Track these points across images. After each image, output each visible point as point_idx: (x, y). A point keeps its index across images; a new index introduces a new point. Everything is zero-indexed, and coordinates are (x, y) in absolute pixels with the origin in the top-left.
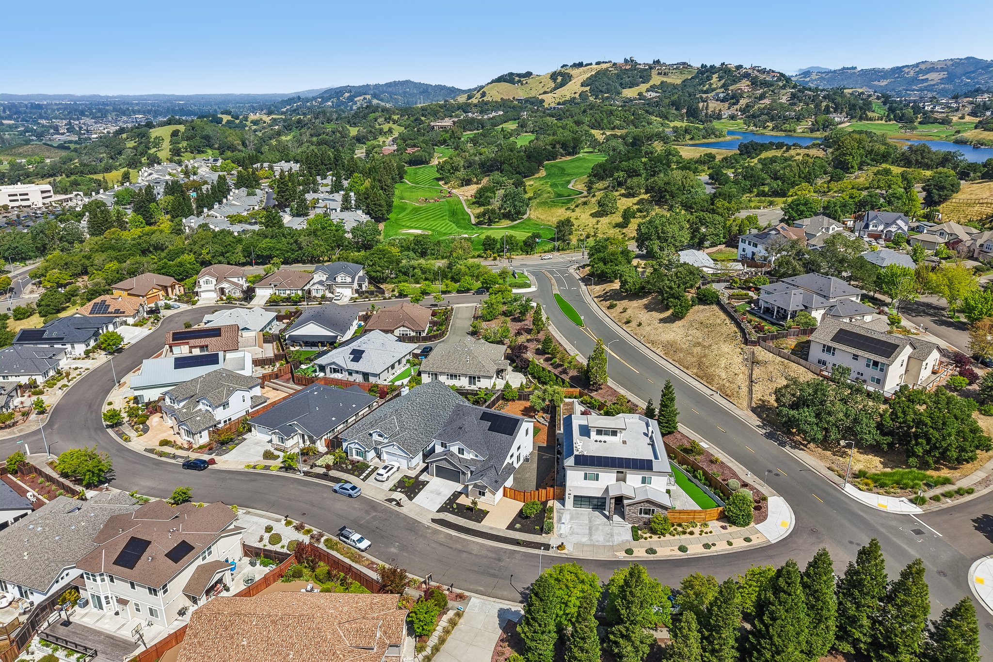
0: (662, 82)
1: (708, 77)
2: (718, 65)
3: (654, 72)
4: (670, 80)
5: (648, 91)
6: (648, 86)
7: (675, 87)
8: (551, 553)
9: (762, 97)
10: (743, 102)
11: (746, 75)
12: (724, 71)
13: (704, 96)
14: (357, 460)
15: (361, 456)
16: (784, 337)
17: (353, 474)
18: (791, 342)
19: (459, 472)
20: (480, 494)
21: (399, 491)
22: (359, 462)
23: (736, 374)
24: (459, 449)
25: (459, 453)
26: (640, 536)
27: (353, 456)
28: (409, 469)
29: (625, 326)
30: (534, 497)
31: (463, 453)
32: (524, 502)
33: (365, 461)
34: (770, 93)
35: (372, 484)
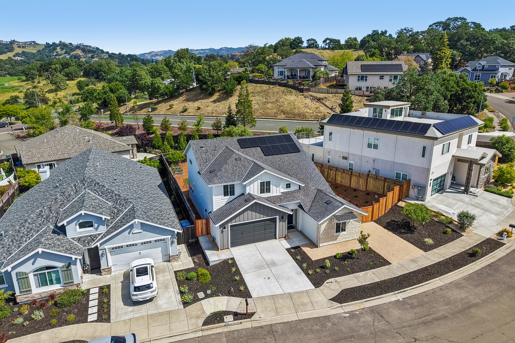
0: (23, 52)
1: (53, 48)
2: (57, 42)
3: (15, 46)
4: (27, 50)
5: (14, 56)
6: (14, 53)
7: (33, 54)
8: (511, 244)
9: (92, 57)
10: (83, 60)
11: (78, 47)
12: (63, 45)
13: (57, 57)
14: (43, 295)
15: (54, 281)
16: (319, 84)
17: (67, 323)
18: (323, 86)
19: (274, 220)
20: (338, 231)
21: (207, 296)
22: (52, 296)
23: (317, 108)
24: (262, 184)
25: (262, 191)
26: (507, 192)
27: (30, 291)
28: (169, 261)
29: (184, 114)
30: (382, 207)
31: (269, 188)
32: (372, 220)
33: (70, 288)
34: (96, 55)
35: (131, 316)
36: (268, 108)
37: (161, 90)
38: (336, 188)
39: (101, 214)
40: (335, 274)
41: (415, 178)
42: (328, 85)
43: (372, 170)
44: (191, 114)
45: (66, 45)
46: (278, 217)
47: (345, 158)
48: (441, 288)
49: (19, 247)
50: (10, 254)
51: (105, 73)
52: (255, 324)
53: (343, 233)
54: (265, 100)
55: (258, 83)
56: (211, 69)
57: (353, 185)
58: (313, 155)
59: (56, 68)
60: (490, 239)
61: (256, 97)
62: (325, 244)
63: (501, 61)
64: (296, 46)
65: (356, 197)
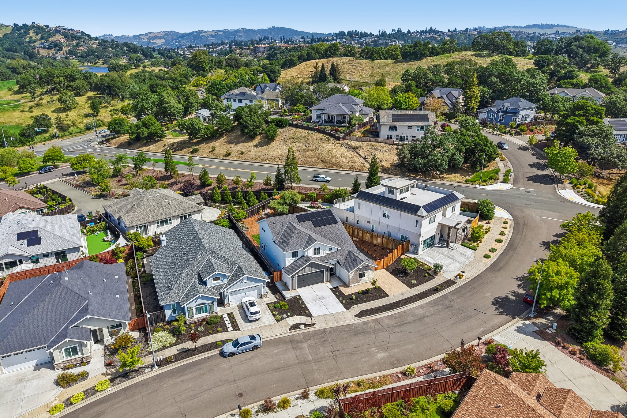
1: (25, 32)
2: (29, 24)
8: (460, 283)
10: (65, 49)
11: (57, 31)
13: (32, 45)
14: (199, 319)
15: (204, 311)
16: (354, 131)
17: (217, 332)
18: (358, 133)
19: (322, 272)
20: (360, 277)
21: (288, 316)
22: (204, 319)
23: (352, 158)
24: (315, 249)
25: (315, 254)
26: (474, 246)
27: (193, 317)
28: (261, 298)
29: (228, 158)
30: (390, 259)
31: (319, 252)
32: (383, 268)
33: (212, 315)
34: (82, 43)
35: (250, 327)
36: (308, 156)
37: (201, 131)
38: (363, 243)
39: (225, 273)
40: (357, 302)
41: (412, 240)
42: (363, 130)
43: (386, 232)
44: (235, 159)
45: (42, 28)
46: (324, 269)
47: (369, 222)
48: (413, 309)
49: (183, 293)
50: (180, 297)
51: (118, 89)
52: (316, 329)
53: (364, 278)
54: (305, 147)
55: (297, 128)
56: (252, 113)
57: (374, 242)
58: (347, 217)
59: (60, 81)
60: (450, 280)
61: (297, 144)
62: (353, 285)
63: (523, 102)
64: (332, 54)
65: (375, 251)
